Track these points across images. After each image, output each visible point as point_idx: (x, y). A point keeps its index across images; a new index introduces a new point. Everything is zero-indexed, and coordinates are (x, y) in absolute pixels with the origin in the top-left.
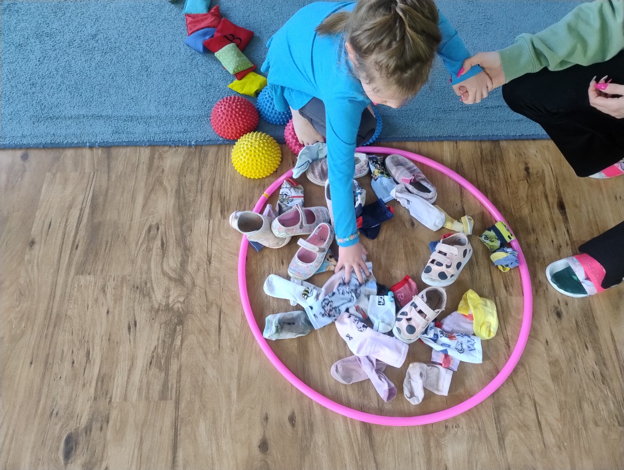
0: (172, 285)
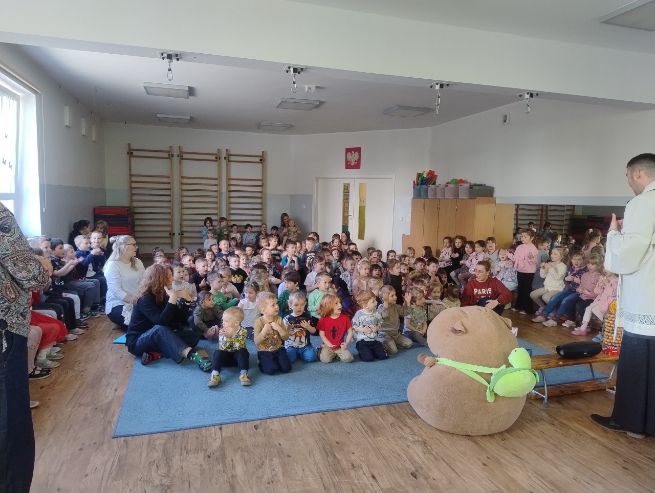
0: (413, 436)
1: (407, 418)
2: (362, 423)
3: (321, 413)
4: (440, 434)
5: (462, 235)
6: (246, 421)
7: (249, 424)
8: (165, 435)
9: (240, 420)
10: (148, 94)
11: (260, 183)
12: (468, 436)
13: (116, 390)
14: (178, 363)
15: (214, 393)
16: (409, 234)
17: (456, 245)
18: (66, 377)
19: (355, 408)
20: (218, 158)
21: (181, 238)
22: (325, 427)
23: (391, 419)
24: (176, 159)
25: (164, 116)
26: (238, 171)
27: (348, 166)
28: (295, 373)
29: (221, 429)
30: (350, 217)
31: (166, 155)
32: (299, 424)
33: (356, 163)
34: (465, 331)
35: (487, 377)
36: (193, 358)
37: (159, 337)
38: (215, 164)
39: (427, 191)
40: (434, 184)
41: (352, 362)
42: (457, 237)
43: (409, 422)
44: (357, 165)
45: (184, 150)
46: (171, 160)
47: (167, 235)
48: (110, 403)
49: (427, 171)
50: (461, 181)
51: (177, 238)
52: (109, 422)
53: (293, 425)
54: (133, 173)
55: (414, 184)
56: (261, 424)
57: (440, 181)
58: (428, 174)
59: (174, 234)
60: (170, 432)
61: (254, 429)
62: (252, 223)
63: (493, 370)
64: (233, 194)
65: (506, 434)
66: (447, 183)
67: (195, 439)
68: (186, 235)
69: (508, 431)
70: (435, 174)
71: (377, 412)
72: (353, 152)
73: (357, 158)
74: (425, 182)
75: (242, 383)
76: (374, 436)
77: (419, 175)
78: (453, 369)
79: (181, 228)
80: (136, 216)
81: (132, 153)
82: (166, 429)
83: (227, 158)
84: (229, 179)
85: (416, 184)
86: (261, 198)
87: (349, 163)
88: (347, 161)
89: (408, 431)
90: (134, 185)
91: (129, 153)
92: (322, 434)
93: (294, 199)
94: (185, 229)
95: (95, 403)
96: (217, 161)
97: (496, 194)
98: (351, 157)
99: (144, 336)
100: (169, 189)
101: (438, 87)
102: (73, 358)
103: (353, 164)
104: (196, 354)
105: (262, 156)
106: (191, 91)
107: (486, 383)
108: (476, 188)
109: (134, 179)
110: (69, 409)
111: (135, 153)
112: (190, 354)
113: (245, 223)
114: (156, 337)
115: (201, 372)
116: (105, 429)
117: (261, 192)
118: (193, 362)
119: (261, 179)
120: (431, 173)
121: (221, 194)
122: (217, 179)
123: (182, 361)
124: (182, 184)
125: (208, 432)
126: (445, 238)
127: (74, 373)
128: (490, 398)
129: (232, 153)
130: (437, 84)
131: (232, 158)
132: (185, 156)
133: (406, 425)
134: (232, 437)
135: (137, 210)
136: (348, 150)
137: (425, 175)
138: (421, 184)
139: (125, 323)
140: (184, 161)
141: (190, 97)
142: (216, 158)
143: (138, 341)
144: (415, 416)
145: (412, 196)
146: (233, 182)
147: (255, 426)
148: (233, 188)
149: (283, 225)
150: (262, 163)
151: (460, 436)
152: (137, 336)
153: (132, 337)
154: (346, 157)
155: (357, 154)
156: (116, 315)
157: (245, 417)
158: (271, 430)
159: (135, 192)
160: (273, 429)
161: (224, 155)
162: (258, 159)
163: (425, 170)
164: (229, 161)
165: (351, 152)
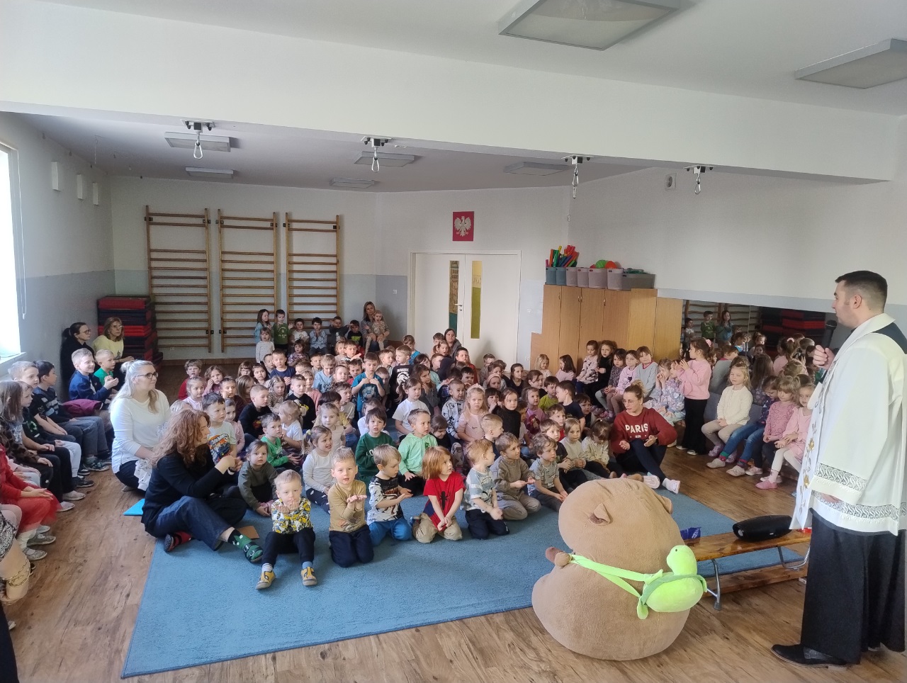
0: (539, 663)
1: (532, 635)
2: (470, 645)
3: (413, 630)
4: (575, 659)
5: (611, 339)
6: (309, 646)
7: (315, 651)
8: (196, 671)
9: (301, 643)
10: (172, 146)
11: (333, 260)
12: (614, 663)
13: (128, 595)
14: (215, 550)
15: (266, 599)
16: (540, 332)
17: (603, 353)
18: (55, 575)
19: (461, 619)
20: (274, 225)
21: (223, 338)
22: (418, 653)
23: (509, 636)
24: (214, 227)
25: (197, 170)
26: (302, 243)
27: (457, 237)
28: (380, 564)
29: (274, 659)
30: (459, 308)
31: (200, 221)
32: (383, 648)
33: (467, 233)
34: (609, 521)
35: (639, 587)
36: (236, 543)
37: (188, 514)
38: (270, 234)
39: (564, 274)
40: (574, 265)
41: (459, 540)
42: (604, 342)
43: (534, 640)
44: (469, 237)
45: (225, 214)
46: (207, 228)
47: (203, 333)
48: (119, 619)
49: (565, 246)
50: (611, 265)
51: (216, 338)
52: (118, 651)
53: (375, 650)
54: (153, 247)
55: (547, 265)
56: (330, 649)
57: (583, 261)
58: (566, 251)
59: (212, 332)
60: (203, 666)
61: (321, 659)
62: (321, 316)
63: (647, 578)
64: (296, 275)
65: (664, 657)
66: (592, 267)
67: (238, 676)
68: (229, 333)
69: (667, 651)
70: (576, 250)
71: (490, 624)
72: (463, 218)
73: (468, 226)
74: (562, 262)
75: (305, 583)
76: (487, 665)
77: (553, 252)
78: (593, 573)
79: (222, 325)
80: (158, 308)
81: (151, 219)
82: (197, 662)
83: (287, 225)
84: (290, 255)
85: (549, 265)
86: (336, 280)
87: (458, 233)
88: (455, 230)
89: (532, 655)
90: (154, 264)
91: (148, 219)
92: (414, 665)
93: (382, 281)
94: (228, 325)
95: (98, 619)
96: (272, 229)
97: (658, 285)
98: (460, 225)
99: (167, 511)
100: (205, 270)
101: (575, 162)
102: (66, 544)
103: (463, 234)
104: (241, 537)
105: (336, 223)
106: (233, 143)
107: (636, 594)
108: (631, 276)
109: (154, 255)
110: (60, 631)
111: (156, 219)
112: (232, 538)
113: (314, 316)
114: (184, 514)
115: (247, 563)
116: (111, 663)
117: (335, 272)
118: (236, 548)
119: (334, 252)
120: (571, 250)
121: (279, 275)
122: (272, 255)
123: (220, 547)
124: (223, 261)
125: (256, 664)
126: (590, 343)
127: (68, 568)
128: (641, 614)
129: (295, 217)
130: (574, 158)
131: (295, 225)
132: (226, 222)
133: (529, 646)
134: (289, 671)
135: (159, 300)
136: (457, 215)
137: (562, 252)
138: (557, 265)
139: (139, 487)
140: (226, 231)
141: (232, 149)
142: (272, 225)
143: (159, 519)
144: (543, 631)
145: (544, 280)
146: (295, 259)
147: (322, 654)
148: (296, 267)
149: (367, 318)
150: (336, 231)
151: (602, 662)
152: (158, 510)
153: (151, 511)
154: (454, 224)
155: (468, 220)
156: (127, 474)
157: (308, 639)
158: (344, 659)
159: (156, 273)
160: (346, 658)
161: (282, 220)
162: (330, 227)
163: (561, 244)
164: (290, 230)
165: (460, 218)
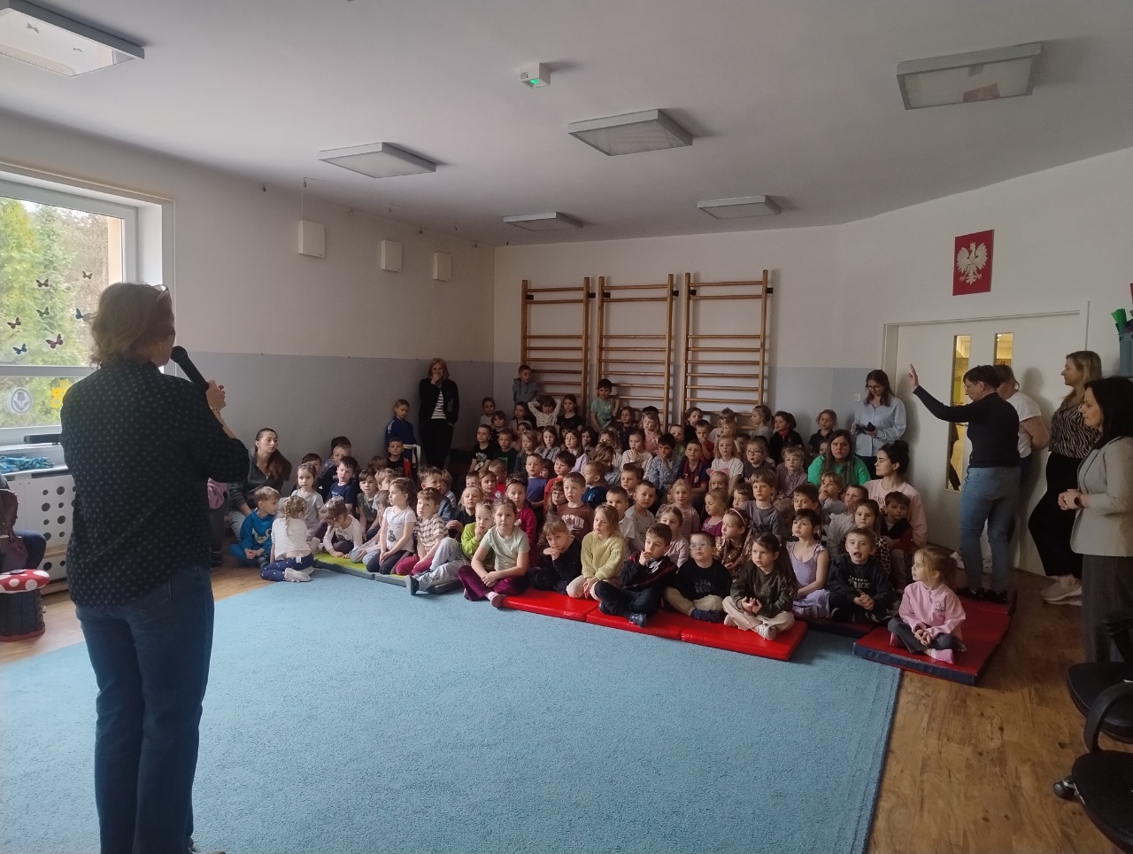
24: (596, 302)
27: (961, 287)
31: (580, 295)
33: (980, 276)
44: (983, 283)
45: (612, 283)
46: (588, 304)
54: (530, 332)
72: (973, 246)
73: (981, 262)
81: (529, 297)
86: (757, 376)
87: (962, 279)
88: (958, 274)
90: (530, 354)
91: (526, 297)
96: (669, 299)
98: (968, 262)
103: (971, 280)
105: (764, 283)
109: (533, 343)
111: (537, 297)
117: (758, 363)
124: (602, 349)
129: (703, 279)
136: (962, 243)
140: (613, 306)
150: (766, 297)
154: (956, 262)
155: (982, 249)
162: (759, 290)
165: (968, 247)
